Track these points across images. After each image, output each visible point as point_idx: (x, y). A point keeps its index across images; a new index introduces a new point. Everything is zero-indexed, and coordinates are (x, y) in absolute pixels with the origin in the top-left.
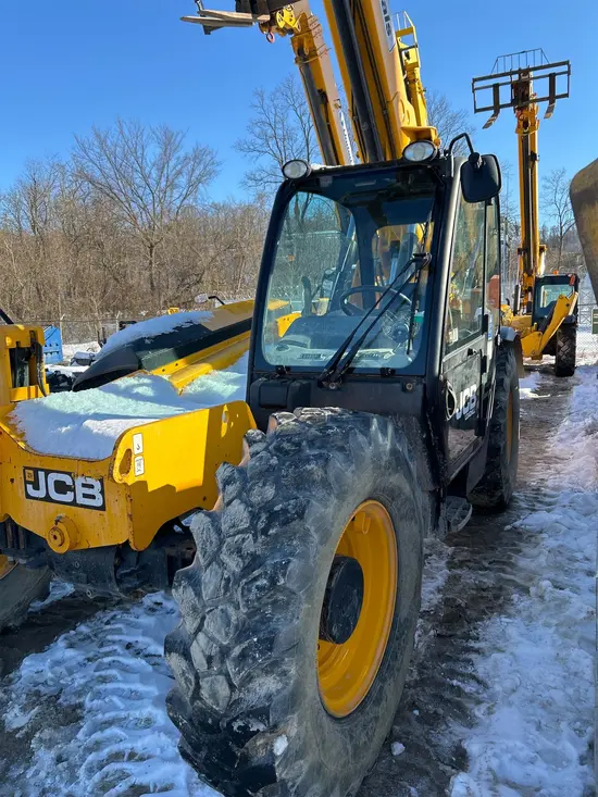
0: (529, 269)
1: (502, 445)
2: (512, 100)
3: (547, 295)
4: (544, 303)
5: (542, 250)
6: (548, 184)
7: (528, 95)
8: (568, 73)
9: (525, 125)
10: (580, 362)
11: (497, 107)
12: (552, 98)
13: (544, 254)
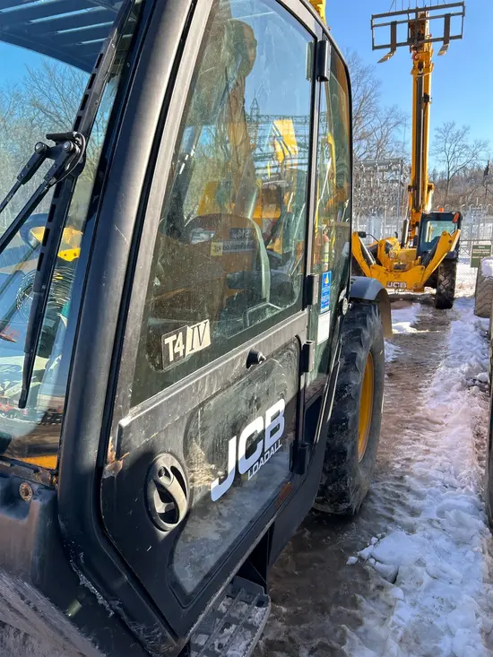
0: (417, 206)
1: (349, 448)
2: (408, 39)
3: (432, 230)
4: (429, 238)
5: (430, 188)
6: (440, 135)
7: (423, 35)
8: (463, 14)
9: (421, 67)
10: (459, 294)
11: (394, 45)
12: (446, 39)
13: (432, 192)
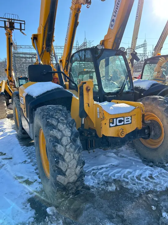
0: (10, 75)
7: (14, 27)
8: (25, 24)
11: (5, 27)
12: (21, 29)
